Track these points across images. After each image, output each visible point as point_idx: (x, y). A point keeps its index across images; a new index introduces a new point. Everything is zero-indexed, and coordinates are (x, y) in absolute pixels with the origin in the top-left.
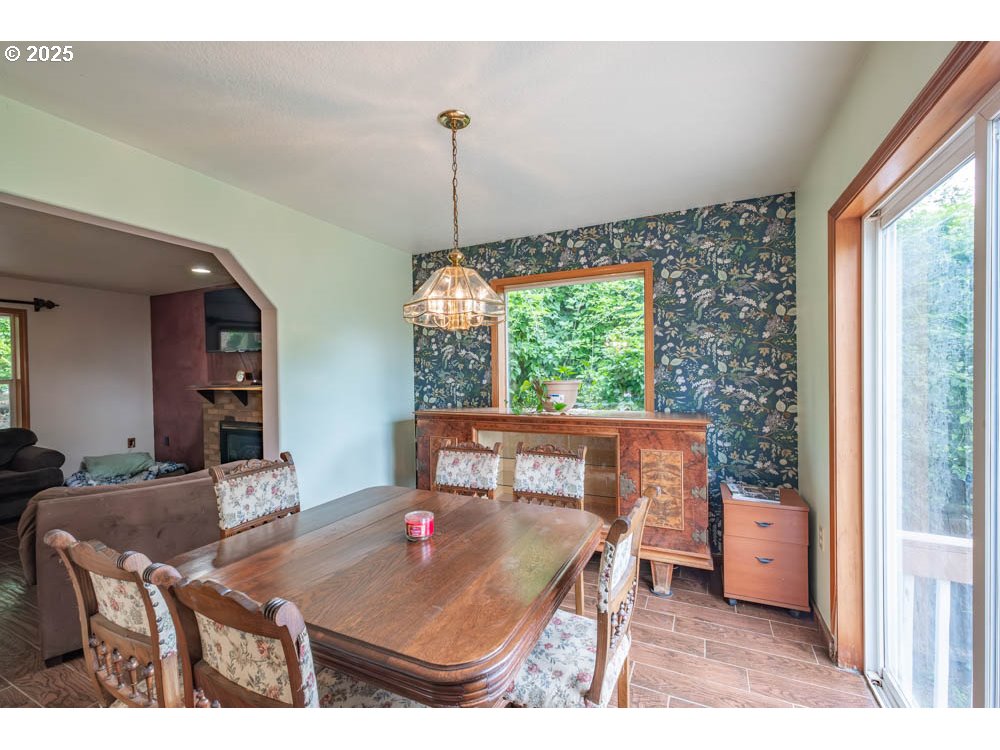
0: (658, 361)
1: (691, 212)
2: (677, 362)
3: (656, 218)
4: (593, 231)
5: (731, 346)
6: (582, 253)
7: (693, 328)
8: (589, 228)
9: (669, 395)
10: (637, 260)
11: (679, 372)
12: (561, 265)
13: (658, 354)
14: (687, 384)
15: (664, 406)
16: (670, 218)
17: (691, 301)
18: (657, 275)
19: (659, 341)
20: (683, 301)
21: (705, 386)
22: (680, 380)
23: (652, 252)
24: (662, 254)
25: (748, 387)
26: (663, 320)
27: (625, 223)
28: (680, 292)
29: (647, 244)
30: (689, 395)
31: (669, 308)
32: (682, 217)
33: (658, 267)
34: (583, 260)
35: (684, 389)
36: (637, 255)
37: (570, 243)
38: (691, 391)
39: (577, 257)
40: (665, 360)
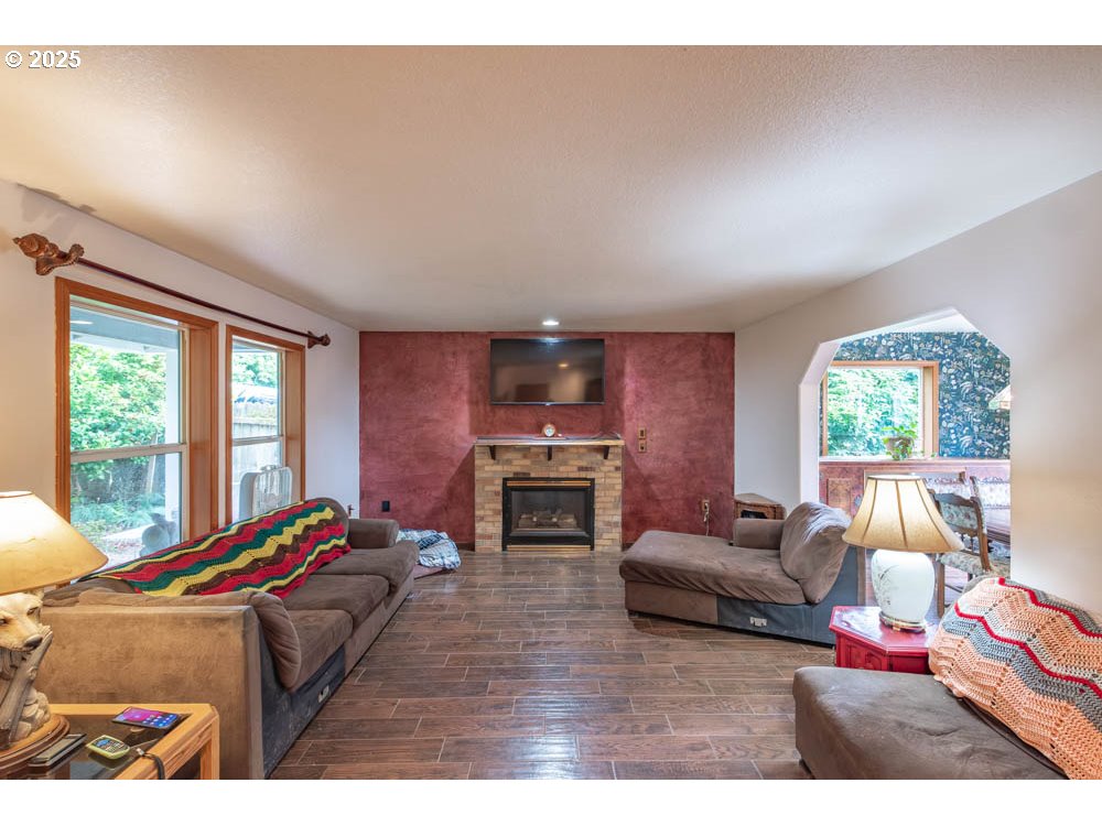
0: (940, 424)
1: (960, 334)
2: (951, 425)
3: (940, 334)
4: (900, 336)
5: (981, 417)
6: (892, 349)
7: (960, 404)
8: (897, 334)
9: (946, 446)
10: (928, 359)
11: (952, 431)
12: (877, 356)
13: (941, 420)
14: (957, 439)
15: (943, 453)
16: (948, 336)
17: (959, 388)
18: (940, 370)
19: (942, 412)
20: (955, 388)
21: (967, 440)
22: (953, 436)
23: (937, 356)
24: (943, 357)
25: (989, 441)
26: (944, 399)
27: (921, 334)
28: (953, 382)
29: (934, 349)
30: (958, 446)
31: (947, 391)
32: (954, 336)
33: (941, 365)
34: (893, 355)
35: (955, 442)
36: (928, 356)
37: (884, 342)
38: (959, 443)
39: (889, 352)
40: (944, 423)
